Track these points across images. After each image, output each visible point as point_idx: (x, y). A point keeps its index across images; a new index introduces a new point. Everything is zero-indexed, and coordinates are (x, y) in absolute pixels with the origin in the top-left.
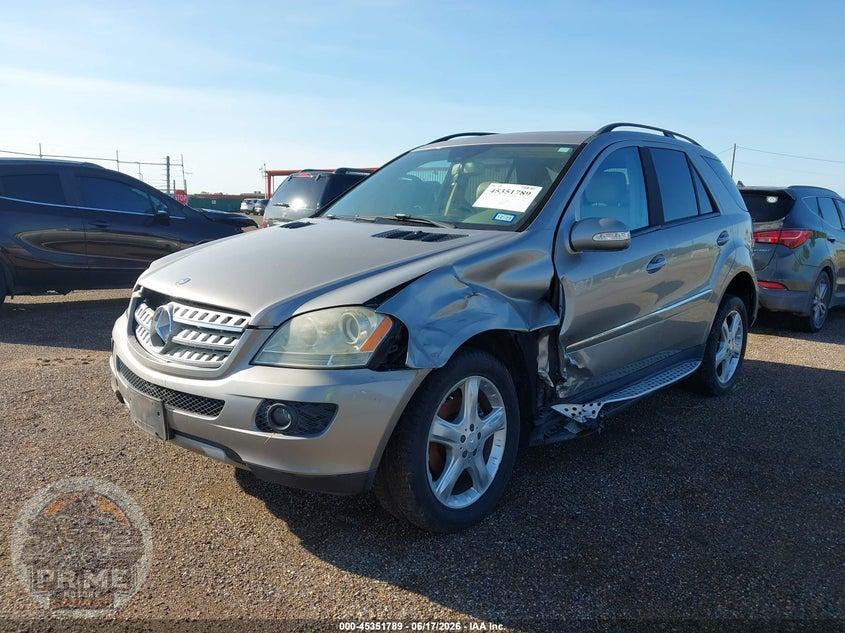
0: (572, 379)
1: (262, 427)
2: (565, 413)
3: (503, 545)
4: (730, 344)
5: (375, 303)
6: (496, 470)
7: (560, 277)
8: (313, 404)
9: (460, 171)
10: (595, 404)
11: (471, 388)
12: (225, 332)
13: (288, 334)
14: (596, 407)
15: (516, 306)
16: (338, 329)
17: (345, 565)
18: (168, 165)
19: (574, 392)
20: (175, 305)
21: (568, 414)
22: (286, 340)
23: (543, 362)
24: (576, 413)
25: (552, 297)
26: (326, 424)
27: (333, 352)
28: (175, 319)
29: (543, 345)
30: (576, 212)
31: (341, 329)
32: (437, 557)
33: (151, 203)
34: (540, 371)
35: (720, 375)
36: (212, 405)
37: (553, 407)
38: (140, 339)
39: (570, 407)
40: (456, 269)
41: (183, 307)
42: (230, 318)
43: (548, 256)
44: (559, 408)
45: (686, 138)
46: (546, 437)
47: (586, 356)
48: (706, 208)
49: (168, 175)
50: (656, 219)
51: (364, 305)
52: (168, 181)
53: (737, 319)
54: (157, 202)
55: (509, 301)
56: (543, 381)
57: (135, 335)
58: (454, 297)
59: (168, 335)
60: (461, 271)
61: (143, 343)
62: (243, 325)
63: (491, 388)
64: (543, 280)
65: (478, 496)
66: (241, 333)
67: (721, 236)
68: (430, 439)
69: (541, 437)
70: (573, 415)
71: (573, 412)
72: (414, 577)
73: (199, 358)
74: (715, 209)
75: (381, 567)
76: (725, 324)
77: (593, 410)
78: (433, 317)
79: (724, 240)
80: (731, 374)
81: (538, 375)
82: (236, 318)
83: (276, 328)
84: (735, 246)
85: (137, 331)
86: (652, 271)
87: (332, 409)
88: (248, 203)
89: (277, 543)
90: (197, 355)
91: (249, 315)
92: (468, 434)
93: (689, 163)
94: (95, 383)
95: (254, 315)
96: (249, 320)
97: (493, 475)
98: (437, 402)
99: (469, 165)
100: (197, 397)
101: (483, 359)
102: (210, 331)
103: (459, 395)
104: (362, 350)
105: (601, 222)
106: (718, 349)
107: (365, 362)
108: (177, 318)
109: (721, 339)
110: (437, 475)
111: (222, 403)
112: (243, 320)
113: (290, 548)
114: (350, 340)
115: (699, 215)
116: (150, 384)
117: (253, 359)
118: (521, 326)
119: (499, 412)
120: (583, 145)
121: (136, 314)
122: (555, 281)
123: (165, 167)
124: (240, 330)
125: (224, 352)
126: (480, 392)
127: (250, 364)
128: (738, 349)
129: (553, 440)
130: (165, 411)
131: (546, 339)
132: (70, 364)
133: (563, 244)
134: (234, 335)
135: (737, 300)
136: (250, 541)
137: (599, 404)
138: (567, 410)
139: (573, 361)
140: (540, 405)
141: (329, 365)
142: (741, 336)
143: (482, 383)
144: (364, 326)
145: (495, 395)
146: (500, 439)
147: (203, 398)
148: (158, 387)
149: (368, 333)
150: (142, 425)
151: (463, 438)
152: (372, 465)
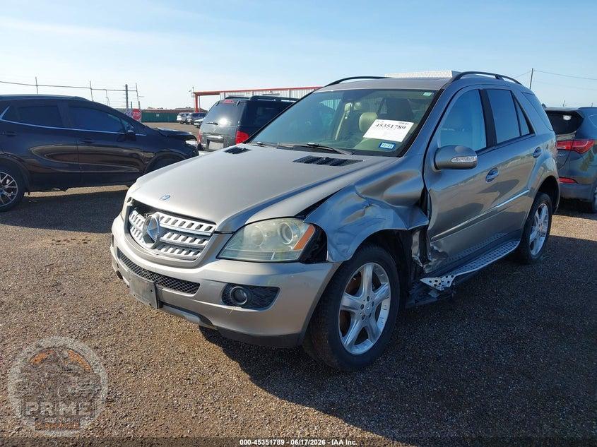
0: (434, 260)
1: (227, 302)
2: (430, 284)
3: (391, 380)
4: (540, 227)
5: (303, 215)
6: (384, 326)
7: (428, 189)
8: (262, 287)
9: (351, 108)
10: (450, 277)
11: (368, 271)
12: (198, 235)
13: (243, 237)
14: (450, 279)
15: (397, 211)
16: (277, 233)
17: (284, 396)
18: (127, 91)
19: (435, 268)
20: (161, 215)
21: (432, 285)
22: (241, 241)
23: (415, 250)
24: (437, 284)
25: (422, 203)
26: (271, 301)
27: (274, 251)
28: (161, 225)
29: (416, 238)
30: (438, 142)
31: (279, 234)
32: (346, 389)
33: (123, 125)
34: (413, 256)
35: (532, 249)
36: (191, 286)
37: (422, 280)
38: (134, 236)
39: (433, 279)
40: (357, 187)
41: (167, 217)
42: (201, 226)
43: (420, 175)
44: (426, 281)
45: (510, 79)
46: (417, 301)
47: (444, 243)
48: (525, 131)
49: (127, 98)
50: (492, 142)
51: (295, 217)
52: (127, 102)
53: (545, 209)
54: (126, 123)
55: (393, 208)
56: (415, 262)
57: (130, 233)
58: (356, 208)
59: (156, 236)
60: (360, 189)
61: (137, 239)
62: (211, 231)
63: (380, 271)
64: (416, 191)
65: (372, 344)
66: (210, 236)
67: (536, 151)
68: (341, 308)
69: (413, 301)
70: (436, 285)
71: (435, 283)
72: (332, 404)
73: (180, 253)
74: (531, 131)
75: (309, 397)
76: (537, 214)
77: (448, 280)
78: (343, 224)
79: (537, 154)
80: (540, 248)
81: (412, 259)
82: (206, 226)
83: (234, 233)
84: (546, 157)
85: (131, 230)
86: (489, 181)
87: (274, 291)
88: (182, 115)
89: (235, 379)
90: (178, 251)
91: (215, 224)
92: (366, 303)
93: (514, 98)
94: (94, 258)
95: (218, 224)
96: (215, 228)
97: (381, 331)
98: (345, 283)
99: (358, 104)
100: (179, 280)
101: (376, 250)
102: (188, 235)
103: (359, 276)
104: (295, 249)
105: (457, 149)
106: (531, 231)
107: (297, 257)
108: (162, 224)
109: (533, 224)
110: (345, 332)
111: (198, 285)
112: (211, 227)
113: (245, 383)
114: (287, 242)
115: (521, 136)
116: (144, 270)
117: (218, 254)
118: (401, 226)
119: (386, 286)
120: (441, 91)
121: (130, 218)
122: (425, 191)
123: (125, 92)
124: (210, 234)
125: (198, 250)
126: (373, 273)
127: (217, 258)
128: (545, 230)
129: (422, 303)
130: (156, 289)
131: (418, 233)
132: (75, 243)
133: (430, 164)
134: (204, 238)
135: (546, 196)
136: (216, 378)
137: (452, 277)
138: (430, 282)
139: (435, 248)
140: (412, 279)
141: (272, 260)
142: (547, 221)
143: (375, 267)
144: (295, 231)
145: (383, 275)
146: (386, 305)
147: (184, 281)
148: (150, 272)
149: (299, 236)
150: (139, 297)
151: (362, 307)
152: (303, 329)
